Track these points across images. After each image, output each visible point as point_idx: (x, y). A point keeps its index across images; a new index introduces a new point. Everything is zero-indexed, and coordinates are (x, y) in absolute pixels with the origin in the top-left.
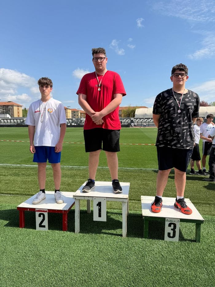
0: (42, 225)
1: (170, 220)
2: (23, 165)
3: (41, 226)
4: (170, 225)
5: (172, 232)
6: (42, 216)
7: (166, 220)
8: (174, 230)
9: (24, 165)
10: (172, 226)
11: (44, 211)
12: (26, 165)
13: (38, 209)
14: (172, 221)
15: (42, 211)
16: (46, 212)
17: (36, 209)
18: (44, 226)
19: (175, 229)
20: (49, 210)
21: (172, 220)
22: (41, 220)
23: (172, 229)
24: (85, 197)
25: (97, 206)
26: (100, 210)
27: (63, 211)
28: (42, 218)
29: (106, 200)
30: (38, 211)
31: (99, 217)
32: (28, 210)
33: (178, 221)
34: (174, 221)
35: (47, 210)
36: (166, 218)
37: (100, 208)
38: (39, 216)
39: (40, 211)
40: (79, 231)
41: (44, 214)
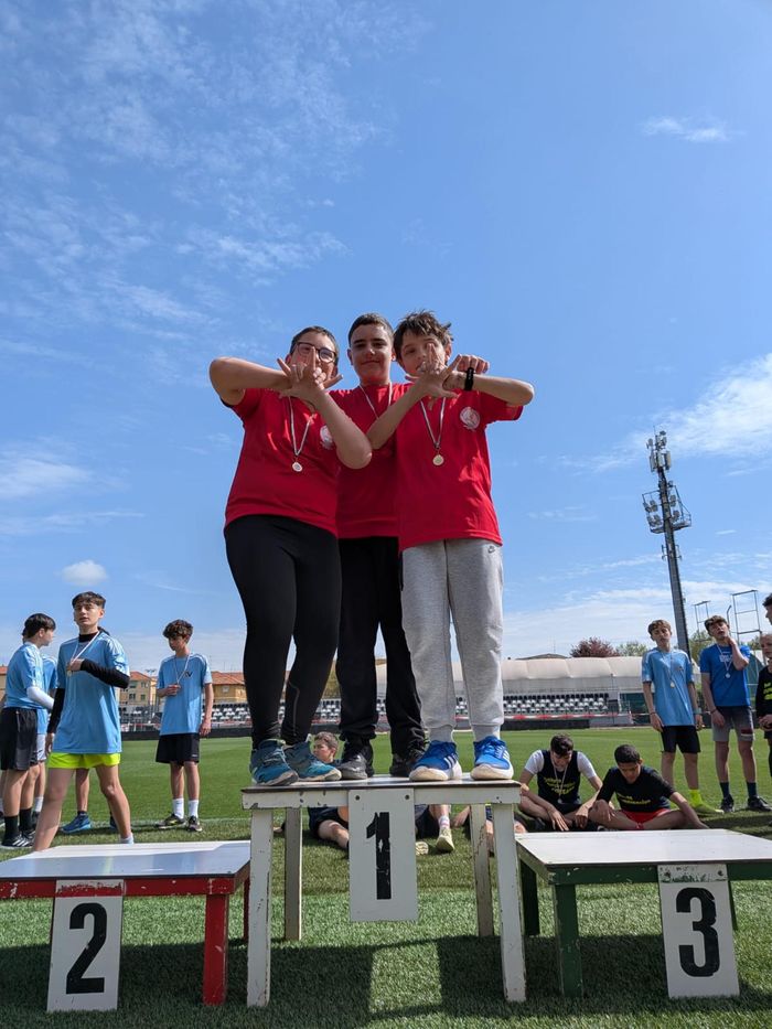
0: (85, 976)
1: (676, 874)
3: (76, 983)
4: (683, 903)
5: (697, 941)
6: (89, 919)
7: (661, 871)
8: (706, 926)
10: (696, 903)
11: (104, 891)
13: (68, 884)
14: (691, 880)
15: (91, 892)
16: (114, 892)
17: (59, 885)
18: (97, 985)
19: (714, 921)
20: (128, 879)
21: (689, 873)
22: (84, 946)
23: (696, 926)
24: (306, 796)
25: (369, 836)
26: (383, 859)
27: (211, 881)
28: (91, 935)
29: (411, 798)
30: (71, 895)
31: (379, 898)
32: (14, 891)
33: (720, 873)
34: (702, 880)
35: (122, 881)
36: (659, 867)
37: (387, 845)
38: (72, 927)
39: (78, 895)
40: (268, 995)
41: (104, 905)
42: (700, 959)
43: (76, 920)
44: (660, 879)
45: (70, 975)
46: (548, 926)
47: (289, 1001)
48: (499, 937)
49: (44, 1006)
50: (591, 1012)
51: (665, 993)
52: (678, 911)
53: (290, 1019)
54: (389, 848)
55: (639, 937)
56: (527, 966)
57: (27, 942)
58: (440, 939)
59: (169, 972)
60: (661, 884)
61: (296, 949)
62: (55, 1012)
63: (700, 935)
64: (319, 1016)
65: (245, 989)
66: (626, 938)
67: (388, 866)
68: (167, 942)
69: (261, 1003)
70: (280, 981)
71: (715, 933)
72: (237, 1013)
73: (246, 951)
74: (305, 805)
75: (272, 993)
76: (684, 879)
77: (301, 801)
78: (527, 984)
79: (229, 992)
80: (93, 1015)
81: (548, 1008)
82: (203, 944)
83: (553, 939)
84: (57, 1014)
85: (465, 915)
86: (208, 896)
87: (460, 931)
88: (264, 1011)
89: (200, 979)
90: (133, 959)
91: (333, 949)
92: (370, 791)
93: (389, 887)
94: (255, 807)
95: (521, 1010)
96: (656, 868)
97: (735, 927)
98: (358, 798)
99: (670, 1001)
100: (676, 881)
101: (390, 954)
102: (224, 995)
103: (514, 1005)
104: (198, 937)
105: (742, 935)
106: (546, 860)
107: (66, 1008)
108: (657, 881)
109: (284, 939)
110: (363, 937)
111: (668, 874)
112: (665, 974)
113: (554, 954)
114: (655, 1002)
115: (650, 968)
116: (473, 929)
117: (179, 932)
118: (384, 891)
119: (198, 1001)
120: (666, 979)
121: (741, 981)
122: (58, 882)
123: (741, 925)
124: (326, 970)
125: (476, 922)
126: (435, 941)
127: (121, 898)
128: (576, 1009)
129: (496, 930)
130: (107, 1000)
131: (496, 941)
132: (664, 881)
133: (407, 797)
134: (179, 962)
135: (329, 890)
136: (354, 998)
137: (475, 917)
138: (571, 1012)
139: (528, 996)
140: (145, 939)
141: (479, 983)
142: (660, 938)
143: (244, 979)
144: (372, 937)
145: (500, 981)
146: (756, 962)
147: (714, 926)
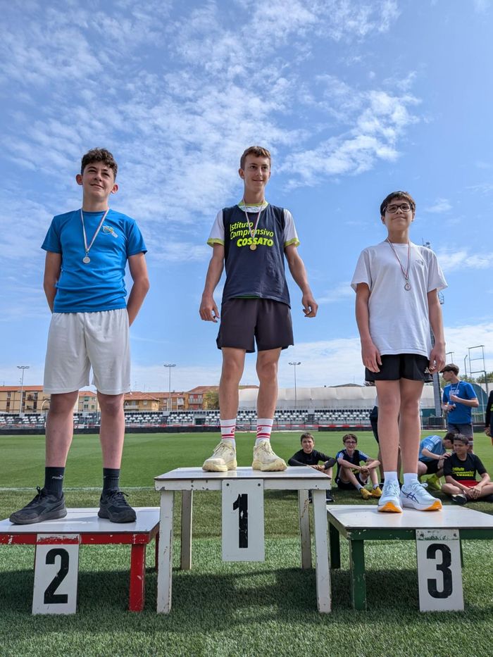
0: (55, 594)
1: (427, 535)
3: (50, 597)
4: (431, 553)
5: (439, 576)
6: (58, 558)
7: (418, 533)
8: (445, 567)
10: (439, 553)
11: (67, 541)
13: (44, 536)
14: (437, 539)
15: (59, 541)
16: (74, 542)
17: (39, 537)
18: (63, 599)
19: (450, 565)
20: (82, 534)
21: (435, 534)
22: (55, 575)
23: (439, 567)
24: (195, 483)
25: (235, 508)
26: (243, 523)
27: (134, 536)
28: (60, 567)
29: (262, 485)
30: (47, 543)
31: (240, 547)
32: (10, 540)
33: (455, 535)
34: (444, 539)
35: (78, 535)
36: (417, 530)
37: (246, 515)
38: (48, 562)
39: (51, 543)
40: (170, 606)
41: (67, 550)
42: (440, 587)
43: (50, 559)
44: (417, 538)
45: (46, 593)
46: (346, 563)
47: (183, 610)
48: (315, 569)
49: (30, 611)
50: (371, 620)
51: (418, 608)
52: (428, 558)
53: (183, 622)
54: (247, 517)
55: (402, 571)
56: (332, 590)
57: (19, 568)
58: (278, 570)
59: (108, 589)
60: (417, 541)
61: (188, 576)
62: (37, 615)
63: (441, 573)
64: (202, 620)
65: (156, 602)
66: (394, 572)
67: (246, 528)
68: (107, 569)
69: (166, 611)
70: (178, 596)
71: (450, 571)
72: (151, 617)
73: (157, 576)
74: (194, 489)
75: (172, 604)
76: (432, 538)
77: (192, 486)
78: (332, 601)
79: (146, 603)
80: (61, 617)
81: (344, 617)
82: (129, 572)
83: (348, 571)
84: (38, 616)
85: (294, 554)
86: (133, 545)
87: (290, 565)
88: (168, 616)
89: (128, 595)
90: (86, 581)
91: (211, 576)
92: (236, 481)
93: (247, 541)
94: (163, 489)
95: (327, 619)
96: (415, 530)
97: (463, 566)
98: (228, 485)
99: (421, 613)
100: (427, 539)
101: (246, 580)
102: (142, 606)
103: (323, 614)
104: (126, 566)
105: (467, 570)
106: (346, 524)
107: (44, 612)
108: (415, 539)
109: (180, 569)
110: (230, 568)
111: (422, 535)
112: (418, 596)
113: (349, 582)
114: (411, 614)
115: (409, 591)
116: (298, 563)
117: (115, 562)
118: (243, 542)
119: (126, 609)
120: (418, 599)
121: (465, 600)
122: (38, 535)
123: (466, 563)
124: (206, 589)
125: (301, 559)
126: (275, 571)
127: (78, 545)
128: (361, 618)
129: (313, 564)
130: (69, 608)
131: (313, 572)
132: (419, 539)
133: (259, 485)
134: (114, 583)
135: (209, 535)
136: (224, 608)
137: (300, 555)
138: (358, 620)
139: (332, 608)
140: (93, 567)
141: (302, 600)
142: (415, 572)
143: (155, 595)
144: (236, 568)
145: (315, 599)
146: (475, 589)
147: (449, 568)
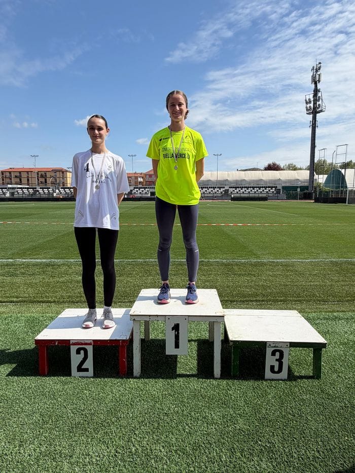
0: (83, 367)
1: (274, 345)
2: (18, 260)
3: (80, 369)
4: (273, 354)
5: (277, 364)
6: (82, 352)
7: (268, 345)
8: (280, 361)
9: (20, 260)
10: (278, 354)
11: (86, 344)
12: (24, 260)
13: (74, 342)
14: (277, 347)
15: (82, 344)
16: (90, 344)
17: (71, 342)
18: (87, 370)
20: (95, 341)
21: (277, 345)
22: (82, 359)
23: (277, 360)
24: (151, 317)
25: (172, 330)
26: (177, 337)
27: (121, 341)
28: (83, 356)
29: (187, 319)
30: (76, 345)
31: (175, 348)
32: (57, 343)
33: (287, 346)
34: (281, 347)
35: (92, 341)
37: (178, 333)
38: (77, 354)
39: (78, 345)
41: (86, 348)
42: (276, 369)
43: (78, 352)
45: (78, 367)
63: (278, 362)
67: (178, 339)
69: (138, 375)
71: (282, 362)
76: (275, 347)
77: (150, 319)
84: (75, 377)
93: (179, 345)
94: (134, 320)
96: (266, 343)
98: (169, 319)
99: (265, 378)
100: (273, 347)
102: (126, 371)
106: (231, 338)
109: (145, 340)
111: (270, 345)
116: (207, 336)
118: (177, 346)
125: (208, 333)
130: (90, 373)
131: (213, 343)
132: (268, 347)
139: (221, 375)
145: (213, 372)
147: (282, 360)
